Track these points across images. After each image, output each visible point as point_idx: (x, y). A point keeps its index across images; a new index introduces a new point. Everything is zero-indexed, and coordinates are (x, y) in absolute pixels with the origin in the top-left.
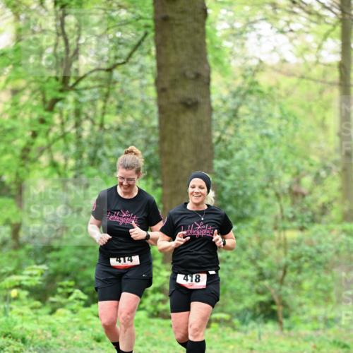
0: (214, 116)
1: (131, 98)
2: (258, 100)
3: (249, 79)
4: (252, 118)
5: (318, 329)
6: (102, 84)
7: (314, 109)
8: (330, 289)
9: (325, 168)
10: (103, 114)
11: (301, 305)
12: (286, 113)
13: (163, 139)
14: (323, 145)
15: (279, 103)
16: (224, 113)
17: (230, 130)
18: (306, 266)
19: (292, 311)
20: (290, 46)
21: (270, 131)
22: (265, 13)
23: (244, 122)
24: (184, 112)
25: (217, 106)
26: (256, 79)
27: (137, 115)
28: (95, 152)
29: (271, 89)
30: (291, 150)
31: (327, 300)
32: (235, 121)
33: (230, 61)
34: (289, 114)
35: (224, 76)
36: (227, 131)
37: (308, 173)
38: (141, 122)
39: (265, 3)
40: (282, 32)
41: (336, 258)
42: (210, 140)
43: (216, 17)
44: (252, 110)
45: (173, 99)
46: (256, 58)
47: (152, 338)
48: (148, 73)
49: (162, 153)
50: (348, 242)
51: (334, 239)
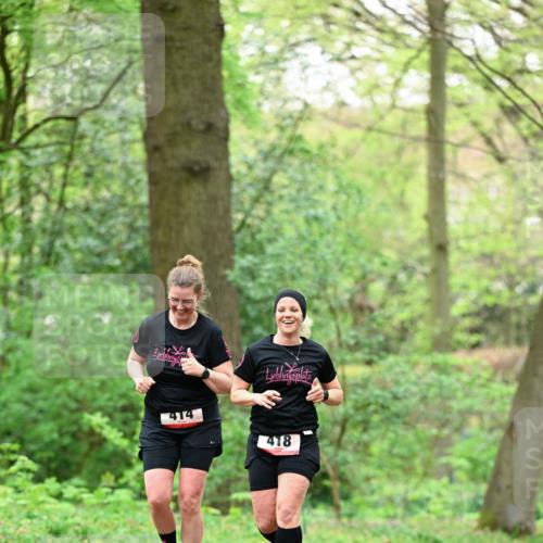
0: (235, 189)
1: (108, 161)
2: (302, 164)
3: (288, 132)
4: (293, 191)
5: (395, 517)
6: (61, 139)
7: (389, 178)
8: (414, 455)
9: (405, 268)
10: (64, 185)
11: (368, 479)
12: (344, 183)
13: (155, 224)
14: (402, 233)
15: (335, 169)
16: (250, 185)
17: (260, 211)
18: (376, 418)
19: (355, 488)
20: (351, 82)
21: (320, 212)
22: (314, 30)
23: (281, 197)
24: (188, 182)
25: (238, 172)
26: (299, 132)
27: (116, 187)
28: (51, 244)
29: (321, 147)
30: (353, 241)
31: (408, 471)
32: (268, 197)
33: (259, 105)
34: (349, 185)
35: (249, 128)
36: (254, 212)
37: (380, 276)
38: (122, 197)
39: (312, 16)
40: (339, 59)
41: (422, 408)
42: (228, 226)
43: (238, 36)
44: (292, 180)
45: (172, 163)
46: (298, 99)
47: (139, 531)
48: (133, 123)
49: (154, 245)
50: (441, 382)
51: (419, 378)
